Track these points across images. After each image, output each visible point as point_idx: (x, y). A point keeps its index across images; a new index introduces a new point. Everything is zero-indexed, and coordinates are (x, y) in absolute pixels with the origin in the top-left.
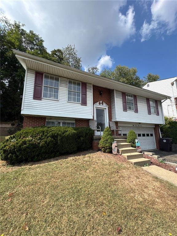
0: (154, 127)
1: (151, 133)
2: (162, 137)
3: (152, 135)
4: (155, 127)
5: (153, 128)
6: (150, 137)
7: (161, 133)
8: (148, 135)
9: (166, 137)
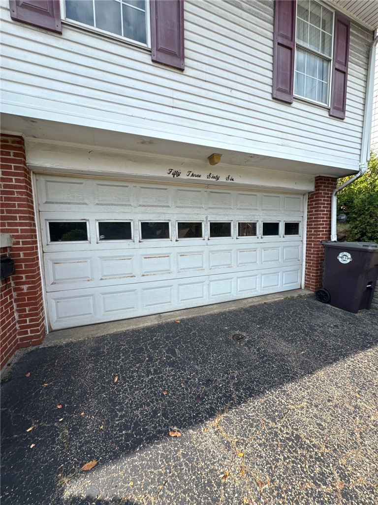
0: (311, 188)
1: (292, 220)
2: (339, 240)
3: (292, 229)
4: (317, 187)
5: (303, 194)
6: (281, 239)
7: (338, 221)
8: (271, 229)
9: (359, 240)
